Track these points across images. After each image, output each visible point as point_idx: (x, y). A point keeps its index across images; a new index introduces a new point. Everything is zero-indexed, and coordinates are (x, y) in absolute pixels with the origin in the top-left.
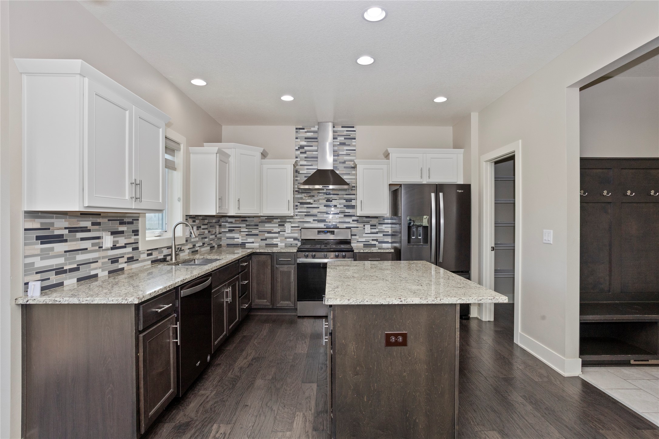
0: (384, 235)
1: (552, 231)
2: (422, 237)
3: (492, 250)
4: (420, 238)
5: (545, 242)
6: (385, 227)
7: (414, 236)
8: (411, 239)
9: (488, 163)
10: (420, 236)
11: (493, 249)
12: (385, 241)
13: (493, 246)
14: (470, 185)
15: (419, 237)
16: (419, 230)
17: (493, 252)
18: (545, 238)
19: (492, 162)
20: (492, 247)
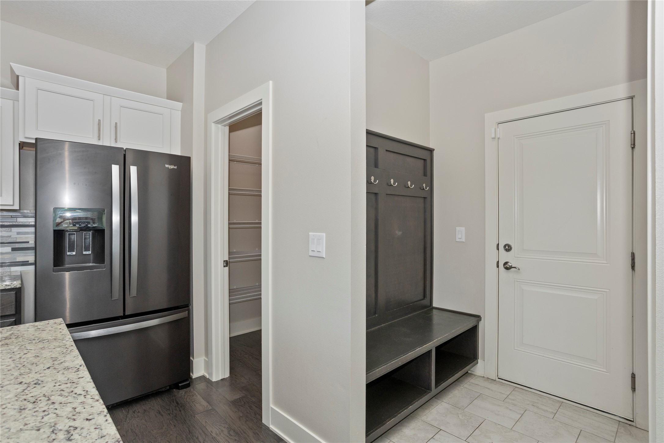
0: (14, 249)
1: (325, 234)
2: (92, 252)
3: (224, 266)
4: (87, 253)
5: (311, 254)
6: (18, 233)
7: (71, 250)
8: (66, 256)
9: (220, 126)
10: (87, 249)
11: (226, 264)
12: (17, 260)
13: (227, 258)
14: (189, 158)
15: (85, 251)
16: (85, 239)
17: (227, 268)
18: (312, 247)
19: (225, 126)
20: (224, 261)
